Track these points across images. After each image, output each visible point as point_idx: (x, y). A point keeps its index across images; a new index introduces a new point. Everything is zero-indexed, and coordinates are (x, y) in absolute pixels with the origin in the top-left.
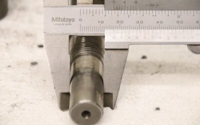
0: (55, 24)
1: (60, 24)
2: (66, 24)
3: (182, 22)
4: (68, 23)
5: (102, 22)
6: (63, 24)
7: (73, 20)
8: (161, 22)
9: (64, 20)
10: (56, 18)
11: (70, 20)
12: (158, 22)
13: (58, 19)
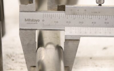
0: (27, 23)
1: (30, 23)
2: (34, 23)
3: (108, 23)
4: (35, 22)
5: (57, 22)
6: (32, 23)
7: (39, 20)
8: (95, 23)
9: (33, 20)
10: (28, 19)
11: (36, 21)
12: (93, 23)
13: (29, 20)
